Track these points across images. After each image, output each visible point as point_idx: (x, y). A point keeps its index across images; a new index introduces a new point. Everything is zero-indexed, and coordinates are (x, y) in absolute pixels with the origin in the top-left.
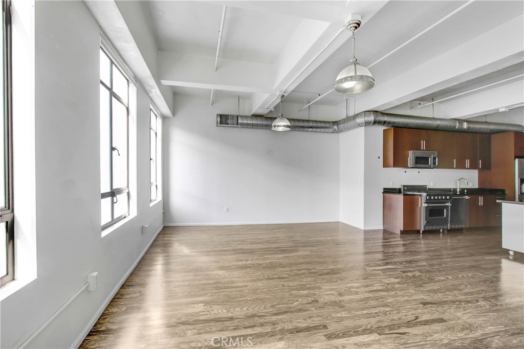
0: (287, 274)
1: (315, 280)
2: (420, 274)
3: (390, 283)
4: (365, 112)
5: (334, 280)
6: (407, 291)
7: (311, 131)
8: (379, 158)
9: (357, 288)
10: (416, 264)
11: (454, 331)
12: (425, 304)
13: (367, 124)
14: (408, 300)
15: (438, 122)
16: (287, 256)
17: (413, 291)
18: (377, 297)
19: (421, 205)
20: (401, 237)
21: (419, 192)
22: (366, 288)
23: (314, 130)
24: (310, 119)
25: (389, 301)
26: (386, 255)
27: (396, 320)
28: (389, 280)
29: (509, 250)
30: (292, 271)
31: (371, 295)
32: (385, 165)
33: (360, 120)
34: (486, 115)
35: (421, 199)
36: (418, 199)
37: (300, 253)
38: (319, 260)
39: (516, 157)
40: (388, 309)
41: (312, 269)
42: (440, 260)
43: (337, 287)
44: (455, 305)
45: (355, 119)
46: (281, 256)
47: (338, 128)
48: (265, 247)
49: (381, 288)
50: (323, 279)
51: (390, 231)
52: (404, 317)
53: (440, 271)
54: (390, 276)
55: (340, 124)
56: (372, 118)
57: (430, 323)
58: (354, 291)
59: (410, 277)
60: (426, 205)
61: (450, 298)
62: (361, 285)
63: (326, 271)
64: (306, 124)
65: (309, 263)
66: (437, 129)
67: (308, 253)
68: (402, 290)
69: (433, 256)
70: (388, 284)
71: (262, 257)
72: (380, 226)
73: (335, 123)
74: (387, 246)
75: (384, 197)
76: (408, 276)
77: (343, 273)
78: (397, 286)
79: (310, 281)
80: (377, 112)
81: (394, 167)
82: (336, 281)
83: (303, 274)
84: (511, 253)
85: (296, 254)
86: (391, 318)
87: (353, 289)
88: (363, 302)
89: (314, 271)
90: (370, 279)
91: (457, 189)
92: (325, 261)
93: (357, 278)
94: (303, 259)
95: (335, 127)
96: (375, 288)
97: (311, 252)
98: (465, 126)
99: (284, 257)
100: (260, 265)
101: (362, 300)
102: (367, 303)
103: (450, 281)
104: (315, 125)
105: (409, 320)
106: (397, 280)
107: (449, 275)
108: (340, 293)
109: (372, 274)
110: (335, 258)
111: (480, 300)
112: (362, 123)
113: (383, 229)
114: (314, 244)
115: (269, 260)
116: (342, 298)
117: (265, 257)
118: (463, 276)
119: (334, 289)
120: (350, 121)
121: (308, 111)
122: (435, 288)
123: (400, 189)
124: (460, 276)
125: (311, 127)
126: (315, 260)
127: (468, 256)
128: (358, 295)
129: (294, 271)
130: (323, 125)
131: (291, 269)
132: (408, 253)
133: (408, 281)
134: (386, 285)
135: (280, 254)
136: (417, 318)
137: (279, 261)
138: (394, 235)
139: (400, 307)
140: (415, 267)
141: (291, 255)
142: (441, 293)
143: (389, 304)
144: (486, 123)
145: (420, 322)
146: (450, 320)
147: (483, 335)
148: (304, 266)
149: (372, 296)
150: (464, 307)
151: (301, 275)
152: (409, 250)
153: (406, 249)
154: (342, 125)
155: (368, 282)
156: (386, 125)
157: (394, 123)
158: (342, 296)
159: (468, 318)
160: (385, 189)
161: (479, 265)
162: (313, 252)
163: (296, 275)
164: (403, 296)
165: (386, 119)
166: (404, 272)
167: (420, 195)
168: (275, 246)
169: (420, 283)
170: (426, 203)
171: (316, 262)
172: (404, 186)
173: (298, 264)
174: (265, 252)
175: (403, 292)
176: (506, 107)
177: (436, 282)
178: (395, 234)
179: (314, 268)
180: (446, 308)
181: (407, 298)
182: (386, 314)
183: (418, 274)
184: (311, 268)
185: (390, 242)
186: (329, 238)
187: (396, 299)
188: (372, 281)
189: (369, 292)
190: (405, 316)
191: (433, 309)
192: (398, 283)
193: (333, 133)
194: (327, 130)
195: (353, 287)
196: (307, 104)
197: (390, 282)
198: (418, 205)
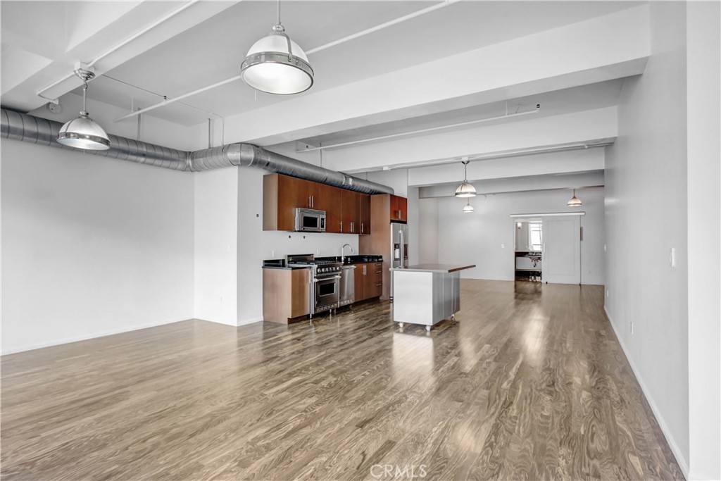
0: (117, 462)
1: (184, 453)
2: (336, 379)
3: (307, 408)
4: (241, 143)
5: (222, 437)
6: (333, 414)
7: (144, 163)
8: (258, 216)
9: (265, 436)
10: (325, 365)
11: (409, 454)
12: (361, 426)
13: (244, 163)
14: (341, 429)
15: (327, 175)
16: (105, 416)
17: (340, 411)
18: (301, 441)
19: (312, 281)
20: (289, 328)
21: (308, 264)
22: (279, 432)
23: (149, 160)
24: (141, 140)
25: (319, 441)
26: (283, 361)
27: (343, 474)
28: (304, 403)
29: (399, 322)
30: (127, 449)
31: (290, 442)
32: (266, 227)
33: (235, 155)
34: (367, 173)
35: (311, 273)
36: (308, 273)
37: (135, 399)
38: (179, 403)
39: (392, 221)
40: (324, 459)
41: (171, 429)
42: (347, 352)
43: (231, 450)
44: (391, 413)
45: (226, 153)
46: (89, 419)
47: (193, 163)
48: (36, 409)
49: (298, 422)
50: (200, 443)
51: (274, 321)
52: (349, 463)
53: (353, 367)
54: (302, 396)
55: (196, 158)
56: (251, 155)
57: (381, 456)
58: (263, 446)
59: (327, 388)
60: (317, 280)
61: (382, 404)
62: (269, 428)
63: (200, 423)
64: (133, 148)
65: (159, 417)
66: (325, 182)
67: (151, 394)
68: (327, 415)
69: (336, 348)
70: (305, 411)
71: (35, 440)
72: (257, 317)
73: (188, 154)
74: (279, 346)
75: (264, 274)
76: (323, 387)
77: (231, 415)
78: (317, 409)
79: (174, 459)
80: (258, 147)
81: (278, 229)
82: (226, 437)
83: (155, 446)
84: (401, 325)
85: (125, 404)
86: (335, 474)
87: (260, 443)
88: (285, 462)
89: (174, 431)
90: (277, 411)
91: (341, 257)
92: (190, 401)
93: (258, 417)
94: (145, 411)
95: (189, 162)
96: (291, 427)
97: (158, 390)
98: (351, 182)
99: (99, 420)
100: (33, 464)
101: (281, 460)
102: (291, 461)
103: (370, 379)
104: (151, 151)
105: (357, 464)
106: (314, 400)
107: (365, 370)
108: (240, 462)
109: (277, 402)
110: (209, 390)
111: (407, 394)
112: (235, 161)
113: (263, 320)
114: (160, 370)
115: (57, 439)
116: (248, 470)
117: (43, 435)
118: (377, 367)
119: (228, 458)
120: (217, 155)
121: (137, 124)
122: (360, 394)
123: (283, 261)
124: (375, 368)
125: (144, 155)
126: (171, 404)
127: (370, 338)
128: (273, 452)
129: (130, 448)
130: (166, 154)
131: (123, 445)
132: (308, 350)
133: (327, 396)
134: (304, 413)
135: (84, 415)
136: (364, 454)
137: (86, 434)
138: (280, 327)
139: (337, 446)
140: (325, 371)
141: (114, 410)
142: (369, 400)
143: (321, 448)
144: (367, 181)
145: (371, 459)
146: (398, 438)
147: (434, 444)
148: (153, 428)
149: (293, 443)
150: (400, 412)
151: (150, 451)
152: (308, 346)
153: (303, 345)
154: (201, 159)
155: (277, 418)
156: (269, 168)
157: (279, 167)
158: (247, 467)
159: (411, 427)
160: (266, 261)
161: (383, 346)
162: (163, 389)
163: (140, 455)
164: (333, 424)
165: (269, 159)
166: (316, 382)
167: (310, 268)
168: (68, 397)
169: (342, 393)
170: (317, 278)
171: (174, 409)
172: (289, 256)
173: (137, 427)
174: (44, 423)
175: (329, 417)
176: (388, 166)
177: (356, 386)
178: (281, 325)
179: (175, 425)
180: (384, 422)
181: (338, 425)
182: (327, 470)
183: (332, 379)
184: (168, 426)
185: (279, 339)
186: (184, 353)
187: (326, 433)
188: (282, 414)
189: (286, 437)
190: (350, 458)
191: (373, 429)
192: (317, 404)
193: (183, 170)
194: (174, 164)
195: (258, 439)
196: (135, 111)
197: (306, 406)
198: (307, 280)
